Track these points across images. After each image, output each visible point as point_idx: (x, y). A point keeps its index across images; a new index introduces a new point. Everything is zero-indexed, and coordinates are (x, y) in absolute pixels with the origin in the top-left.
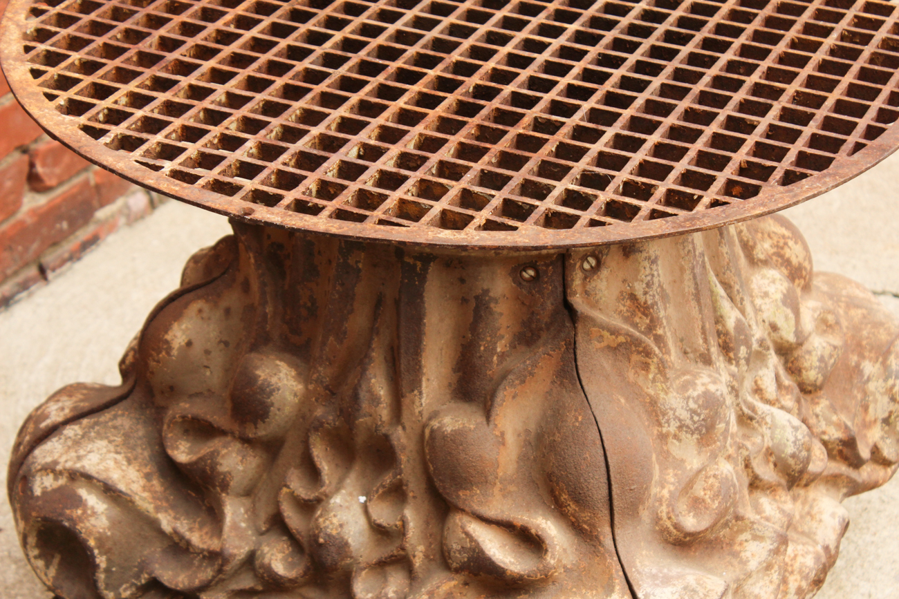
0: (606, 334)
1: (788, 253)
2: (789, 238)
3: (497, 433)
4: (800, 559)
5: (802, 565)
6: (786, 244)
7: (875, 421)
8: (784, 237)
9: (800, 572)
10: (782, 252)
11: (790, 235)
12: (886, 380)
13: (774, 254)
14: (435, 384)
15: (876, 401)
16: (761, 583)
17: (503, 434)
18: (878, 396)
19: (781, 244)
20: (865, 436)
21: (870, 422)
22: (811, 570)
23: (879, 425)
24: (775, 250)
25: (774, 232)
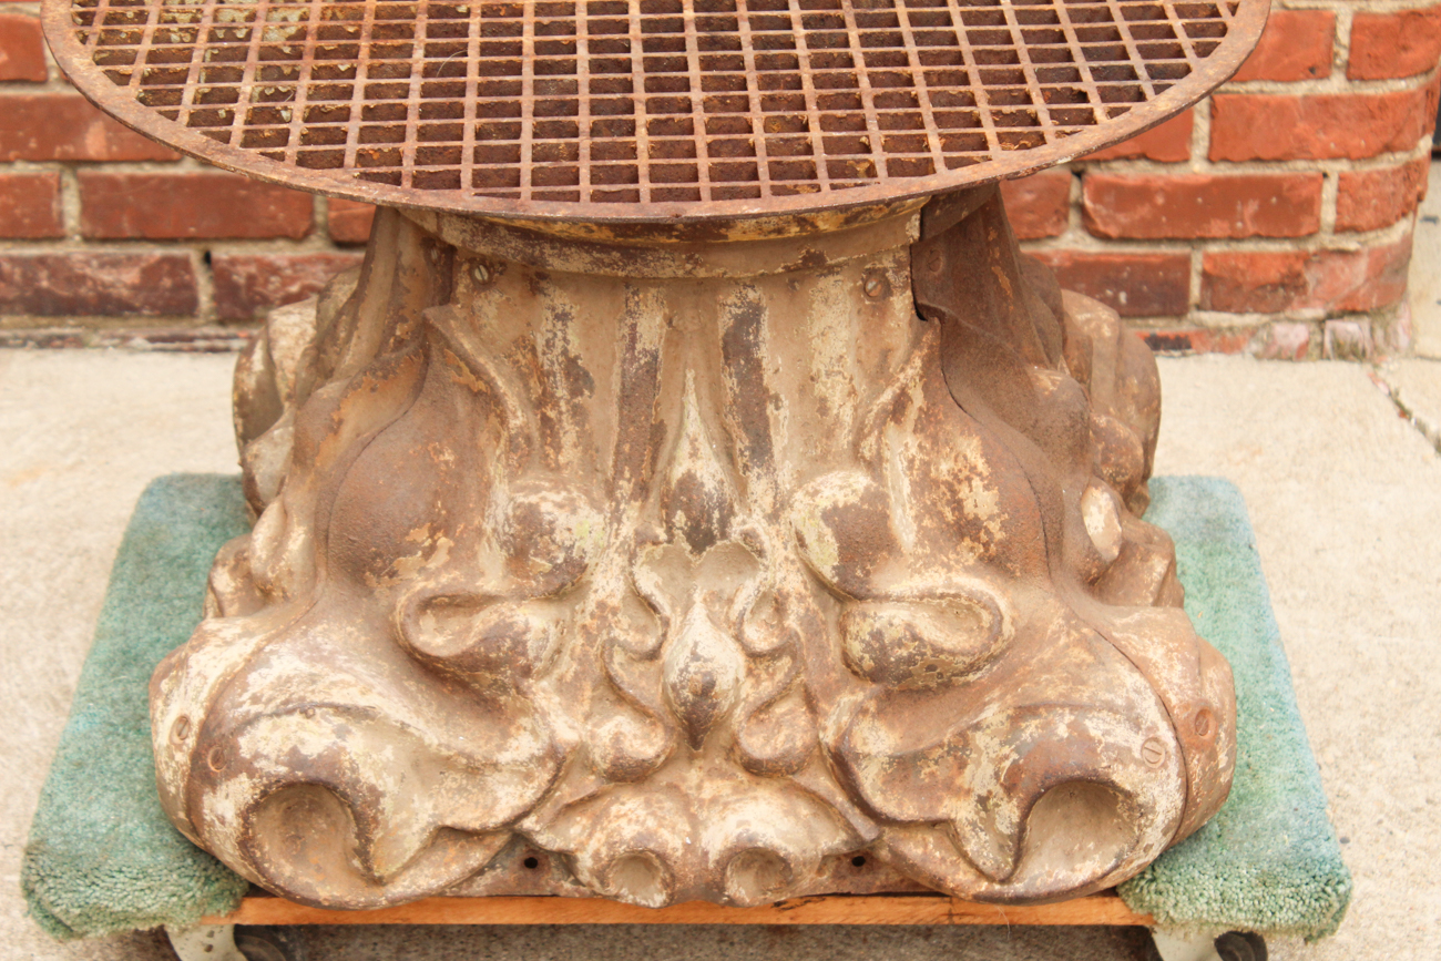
0: (466, 370)
1: (963, 492)
2: (980, 475)
3: (336, 417)
4: (623, 822)
5: (618, 830)
6: (969, 479)
7: (969, 792)
8: (973, 469)
9: (609, 836)
10: (957, 487)
11: (986, 474)
12: (1002, 744)
13: (946, 483)
14: (364, 346)
15: (978, 764)
16: (511, 789)
17: (340, 422)
18: (984, 759)
19: (961, 476)
20: (940, 800)
21: (960, 788)
22: (622, 842)
23: (973, 799)
24: (950, 479)
25: (965, 457)
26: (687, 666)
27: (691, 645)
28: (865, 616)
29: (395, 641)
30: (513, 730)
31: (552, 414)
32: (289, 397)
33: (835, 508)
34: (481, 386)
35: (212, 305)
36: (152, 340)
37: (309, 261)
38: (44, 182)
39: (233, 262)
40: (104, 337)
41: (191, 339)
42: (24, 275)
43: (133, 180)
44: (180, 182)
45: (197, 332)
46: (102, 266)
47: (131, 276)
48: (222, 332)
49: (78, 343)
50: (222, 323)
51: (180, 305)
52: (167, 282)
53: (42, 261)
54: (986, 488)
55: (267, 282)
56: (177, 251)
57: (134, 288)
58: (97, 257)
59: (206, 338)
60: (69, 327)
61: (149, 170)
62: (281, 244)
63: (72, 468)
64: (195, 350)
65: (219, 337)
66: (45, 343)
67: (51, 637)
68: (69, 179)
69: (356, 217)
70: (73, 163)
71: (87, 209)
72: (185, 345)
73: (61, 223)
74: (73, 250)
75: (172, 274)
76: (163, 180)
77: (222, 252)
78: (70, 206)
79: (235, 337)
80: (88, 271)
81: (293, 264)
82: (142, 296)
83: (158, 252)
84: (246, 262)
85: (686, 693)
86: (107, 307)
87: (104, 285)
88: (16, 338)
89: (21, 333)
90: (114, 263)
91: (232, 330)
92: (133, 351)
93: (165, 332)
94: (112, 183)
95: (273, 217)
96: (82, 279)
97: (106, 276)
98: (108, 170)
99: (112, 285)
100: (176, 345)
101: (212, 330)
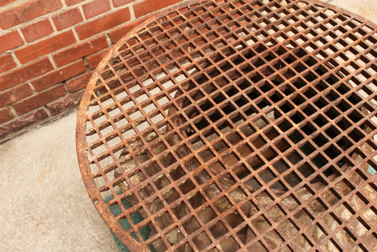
35: (51, 114)
36: (41, 125)
37: (68, 98)
38: (6, 111)
39: (52, 105)
40: (31, 129)
41: (49, 121)
42: (9, 127)
43: (25, 101)
44: (35, 97)
45: (50, 120)
46: (25, 118)
47: (32, 117)
48: (55, 117)
49: (26, 132)
50: (54, 115)
51: (45, 116)
52: (40, 115)
53: (12, 123)
55: (61, 106)
56: (39, 109)
57: (33, 119)
58: (23, 117)
59: (52, 120)
60: (23, 130)
61: (27, 98)
62: (61, 98)
63: (50, 170)
64: (51, 122)
65: (54, 118)
66: (20, 135)
67: (83, 227)
68: (10, 107)
69: (75, 87)
70: (10, 104)
71: (17, 111)
72: (48, 123)
73: (13, 115)
74: (18, 118)
75: (40, 113)
76: (31, 99)
77: (49, 105)
78: (13, 111)
79: (58, 117)
80: (23, 120)
81: (65, 100)
82: (36, 119)
83: (36, 111)
84: (55, 104)
86: (29, 124)
87: (27, 121)
88: (13, 137)
89: (13, 136)
90: (27, 117)
91: (56, 116)
92: (38, 129)
93: (43, 123)
94: (20, 104)
95: (58, 95)
96: (22, 122)
97: (27, 119)
98: (19, 102)
99: (29, 120)
100: (47, 123)
101: (52, 118)
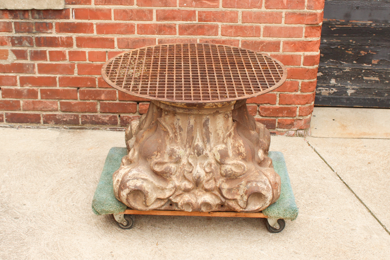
0: (163, 128)
1: (240, 148)
2: (242, 146)
3: (143, 135)
4: (186, 198)
5: (185, 199)
6: (240, 146)
7: (239, 195)
8: (241, 145)
9: (183, 200)
10: (239, 147)
12: (245, 187)
13: (237, 147)
14: (147, 125)
15: (241, 190)
16: (168, 192)
17: (143, 136)
18: (242, 189)
19: (239, 146)
20: (235, 196)
21: (238, 194)
22: (185, 201)
23: (240, 195)
24: (237, 146)
26: (196, 174)
27: (197, 170)
28: (224, 167)
29: (151, 169)
30: (169, 183)
31: (176, 135)
32: (134, 134)
33: (220, 150)
34: (166, 130)
35: (120, 123)
36: (110, 129)
37: (136, 117)
38: (95, 103)
39: (124, 117)
40: (103, 128)
41: (116, 129)
42: (91, 118)
43: (108, 103)
44: (116, 103)
45: (117, 128)
46: (103, 117)
47: (107, 118)
48: (121, 128)
49: (99, 129)
50: (121, 126)
51: (115, 123)
52: (113, 120)
53: (93, 116)
54: (243, 148)
55: (129, 120)
56: (115, 115)
57: (108, 120)
58: (102, 115)
59: (119, 129)
60: (97, 126)
61: (111, 102)
62: (131, 114)
63: (97, 148)
64: (117, 131)
65: (121, 129)
66: (93, 129)
67: (94, 173)
68: (98, 103)
69: (143, 110)
70: (99, 100)
71: (101, 108)
72: (115, 130)
73: (97, 110)
74: (99, 114)
75: (114, 118)
76: (113, 103)
77: (122, 115)
78: (98, 107)
79: (124, 129)
80: (101, 117)
81: (133, 117)
82: (109, 122)
83: (112, 115)
84: (126, 117)
85: (196, 178)
86: (103, 123)
87: (103, 119)
88: (89, 128)
89: (89, 127)
90: (105, 116)
91: (123, 128)
92: (107, 130)
93: (112, 128)
94: (105, 103)
95: (130, 110)
96: (100, 119)
97: (103, 118)
98: (105, 102)
99: (104, 120)
100: (114, 130)
101: (120, 128)
